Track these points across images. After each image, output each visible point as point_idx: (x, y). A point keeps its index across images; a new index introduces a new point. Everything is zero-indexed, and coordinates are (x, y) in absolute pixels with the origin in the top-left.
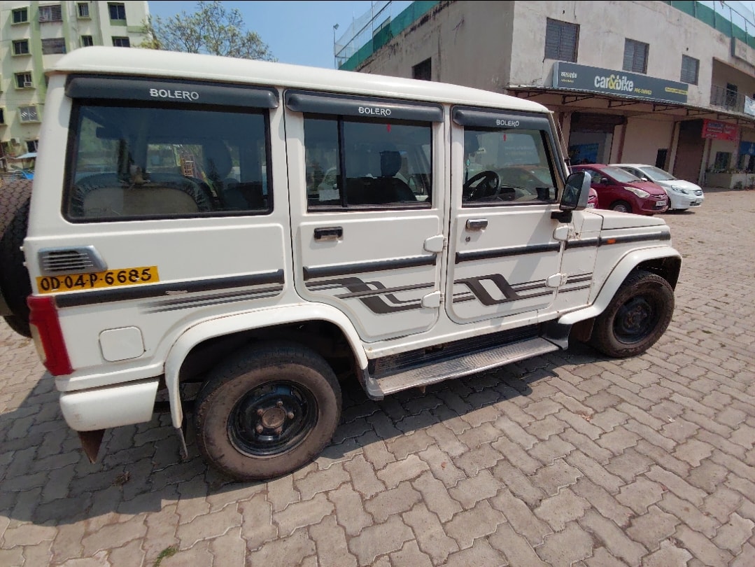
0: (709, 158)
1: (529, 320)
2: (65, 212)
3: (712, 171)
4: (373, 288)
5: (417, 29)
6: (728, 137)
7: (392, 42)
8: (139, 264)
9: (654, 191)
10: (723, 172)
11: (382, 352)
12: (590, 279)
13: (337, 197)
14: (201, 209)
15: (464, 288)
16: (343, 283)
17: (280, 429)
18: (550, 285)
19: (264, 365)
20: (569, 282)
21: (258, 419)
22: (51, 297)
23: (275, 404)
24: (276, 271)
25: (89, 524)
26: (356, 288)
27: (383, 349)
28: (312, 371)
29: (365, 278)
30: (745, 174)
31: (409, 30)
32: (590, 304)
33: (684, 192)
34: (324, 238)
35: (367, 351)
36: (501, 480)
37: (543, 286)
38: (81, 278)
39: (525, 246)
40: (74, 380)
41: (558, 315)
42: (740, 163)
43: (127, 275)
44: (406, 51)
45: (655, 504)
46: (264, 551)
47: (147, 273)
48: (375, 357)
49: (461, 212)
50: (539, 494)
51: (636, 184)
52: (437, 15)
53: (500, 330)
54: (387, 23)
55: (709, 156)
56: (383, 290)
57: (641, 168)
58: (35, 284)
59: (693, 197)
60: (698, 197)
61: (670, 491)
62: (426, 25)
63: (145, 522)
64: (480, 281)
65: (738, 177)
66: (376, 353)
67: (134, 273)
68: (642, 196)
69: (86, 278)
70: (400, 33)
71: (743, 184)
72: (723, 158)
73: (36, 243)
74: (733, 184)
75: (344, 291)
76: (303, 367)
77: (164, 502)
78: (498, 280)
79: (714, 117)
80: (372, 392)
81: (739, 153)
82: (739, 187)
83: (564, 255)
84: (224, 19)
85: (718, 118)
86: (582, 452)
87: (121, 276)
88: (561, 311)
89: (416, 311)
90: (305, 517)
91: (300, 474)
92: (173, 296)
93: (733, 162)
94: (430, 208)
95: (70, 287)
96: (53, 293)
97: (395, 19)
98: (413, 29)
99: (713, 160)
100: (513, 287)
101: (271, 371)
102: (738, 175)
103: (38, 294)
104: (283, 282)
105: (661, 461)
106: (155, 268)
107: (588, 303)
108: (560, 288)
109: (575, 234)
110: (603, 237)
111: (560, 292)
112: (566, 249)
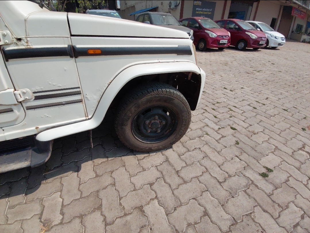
0: (294, 26)
3: (294, 32)
6: (303, 18)
9: (260, 35)
10: (299, 33)
12: (79, 93)
20: (37, 98)
30: (307, 36)
32: (89, 117)
33: (276, 38)
42: (306, 31)
51: (252, 31)
55: (294, 25)
57: (258, 23)
59: (280, 41)
60: (283, 41)
65: (304, 37)
68: (254, 38)
71: (306, 40)
72: (300, 27)
74: (302, 40)
79: (297, 7)
81: (306, 27)
82: (304, 41)
85: (298, 8)
93: (304, 30)
99: (295, 28)
102: (304, 36)
107: (86, 115)
108: (25, 105)
109: (15, 41)
110: (78, 46)
111: (29, 108)
112: (7, 61)
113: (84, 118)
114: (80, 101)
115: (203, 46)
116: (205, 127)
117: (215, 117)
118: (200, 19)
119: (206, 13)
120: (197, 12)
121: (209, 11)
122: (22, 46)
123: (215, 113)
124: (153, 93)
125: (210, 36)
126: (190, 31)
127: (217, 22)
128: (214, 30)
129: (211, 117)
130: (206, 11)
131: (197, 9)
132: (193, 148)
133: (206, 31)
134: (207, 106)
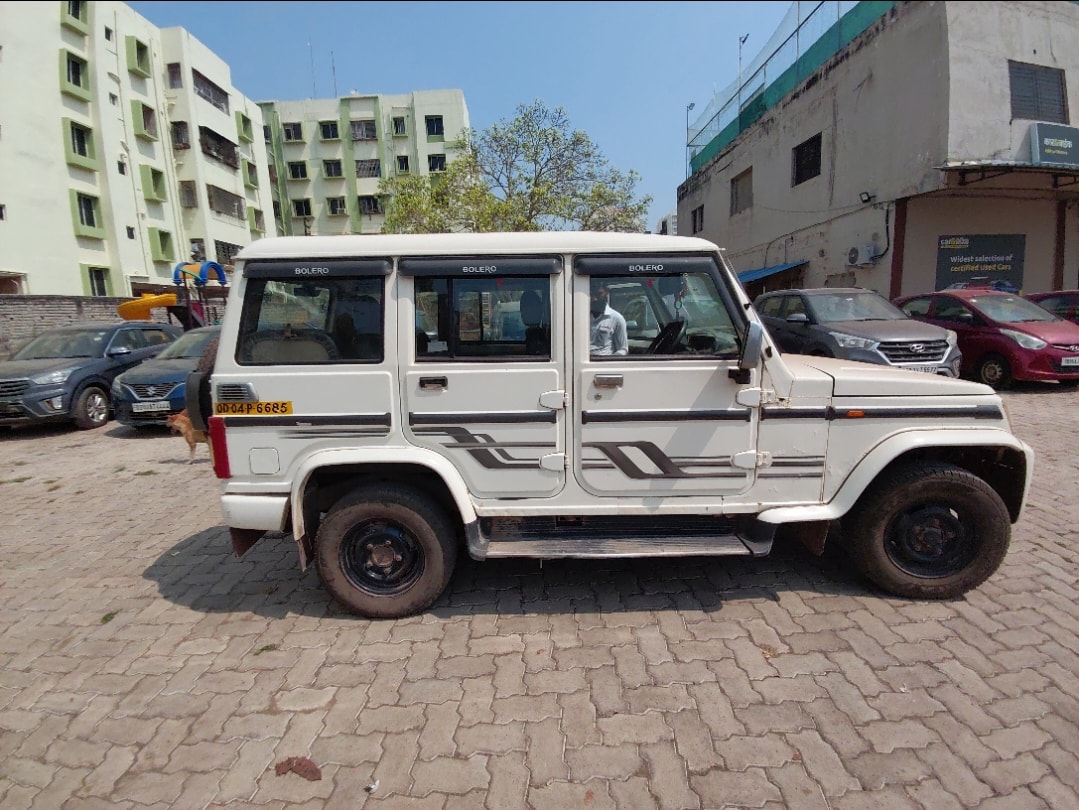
1: (707, 508)
2: (237, 357)
4: (482, 440)
5: (801, 96)
7: (765, 118)
8: (279, 399)
11: (494, 510)
12: (820, 464)
13: (445, 348)
14: (332, 357)
15: (597, 454)
16: (449, 431)
17: (388, 570)
18: (737, 463)
19: (371, 501)
20: (775, 464)
21: (368, 554)
22: (221, 418)
23: (383, 542)
24: (384, 414)
25: (230, 616)
26: (463, 439)
27: (495, 508)
28: (417, 516)
29: (473, 429)
31: (789, 98)
32: (825, 501)
34: (429, 387)
35: (477, 507)
36: (590, 682)
37: (727, 465)
38: (241, 407)
39: (688, 410)
40: (232, 485)
41: (761, 508)
43: (271, 407)
44: (784, 127)
45: (765, 768)
46: (335, 668)
47: (284, 406)
48: (486, 515)
49: (586, 366)
50: (619, 705)
52: (831, 73)
53: (657, 513)
54: (760, 92)
56: (492, 444)
58: (214, 408)
61: (803, 763)
62: (813, 89)
63: (268, 624)
64: (620, 448)
66: (487, 511)
67: (276, 406)
69: (245, 406)
70: (777, 104)
73: (217, 378)
75: (449, 440)
76: (408, 509)
77: (290, 614)
78: (649, 449)
80: (473, 549)
83: (761, 426)
84: (546, 121)
86: (720, 688)
87: (268, 407)
88: (764, 504)
89: (534, 472)
90: (382, 654)
91: (401, 622)
92: (302, 427)
94: (548, 361)
95: (234, 412)
96: (224, 416)
97: (771, 86)
98: (796, 96)
100: (673, 461)
101: (378, 507)
103: (215, 416)
104: (390, 425)
105: (828, 729)
106: (290, 403)
107: (821, 499)
108: (759, 472)
109: (778, 400)
110: (837, 407)
111: (761, 476)
112: (762, 419)
113: (817, 502)
114: (819, 476)
115: (999, 373)
116: (1044, 577)
117: (1068, 560)
118: (974, 297)
119: (989, 268)
120: (956, 269)
121: (1005, 263)
122: (783, 406)
123: (1068, 554)
124: (934, 475)
125: (1022, 345)
126: (947, 336)
127: (1037, 300)
128: (1033, 327)
129: (1057, 559)
130: (989, 263)
131: (954, 259)
132: (1019, 606)
133: (1002, 331)
134: (1040, 537)
